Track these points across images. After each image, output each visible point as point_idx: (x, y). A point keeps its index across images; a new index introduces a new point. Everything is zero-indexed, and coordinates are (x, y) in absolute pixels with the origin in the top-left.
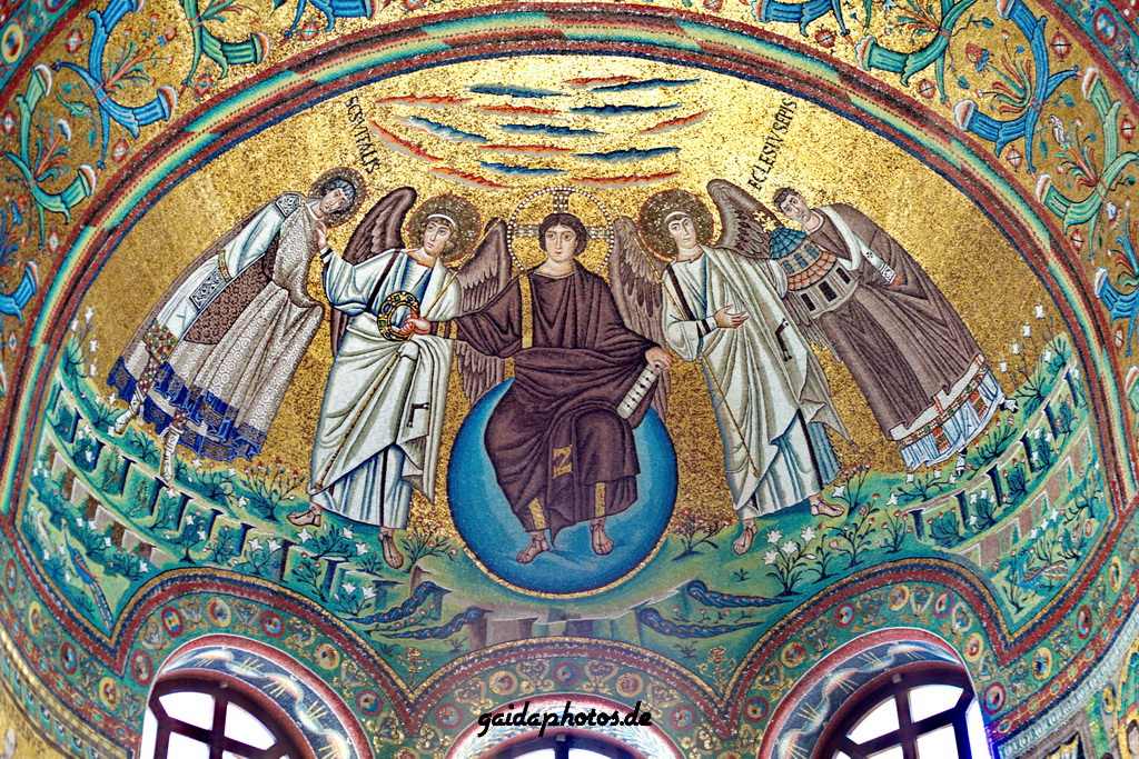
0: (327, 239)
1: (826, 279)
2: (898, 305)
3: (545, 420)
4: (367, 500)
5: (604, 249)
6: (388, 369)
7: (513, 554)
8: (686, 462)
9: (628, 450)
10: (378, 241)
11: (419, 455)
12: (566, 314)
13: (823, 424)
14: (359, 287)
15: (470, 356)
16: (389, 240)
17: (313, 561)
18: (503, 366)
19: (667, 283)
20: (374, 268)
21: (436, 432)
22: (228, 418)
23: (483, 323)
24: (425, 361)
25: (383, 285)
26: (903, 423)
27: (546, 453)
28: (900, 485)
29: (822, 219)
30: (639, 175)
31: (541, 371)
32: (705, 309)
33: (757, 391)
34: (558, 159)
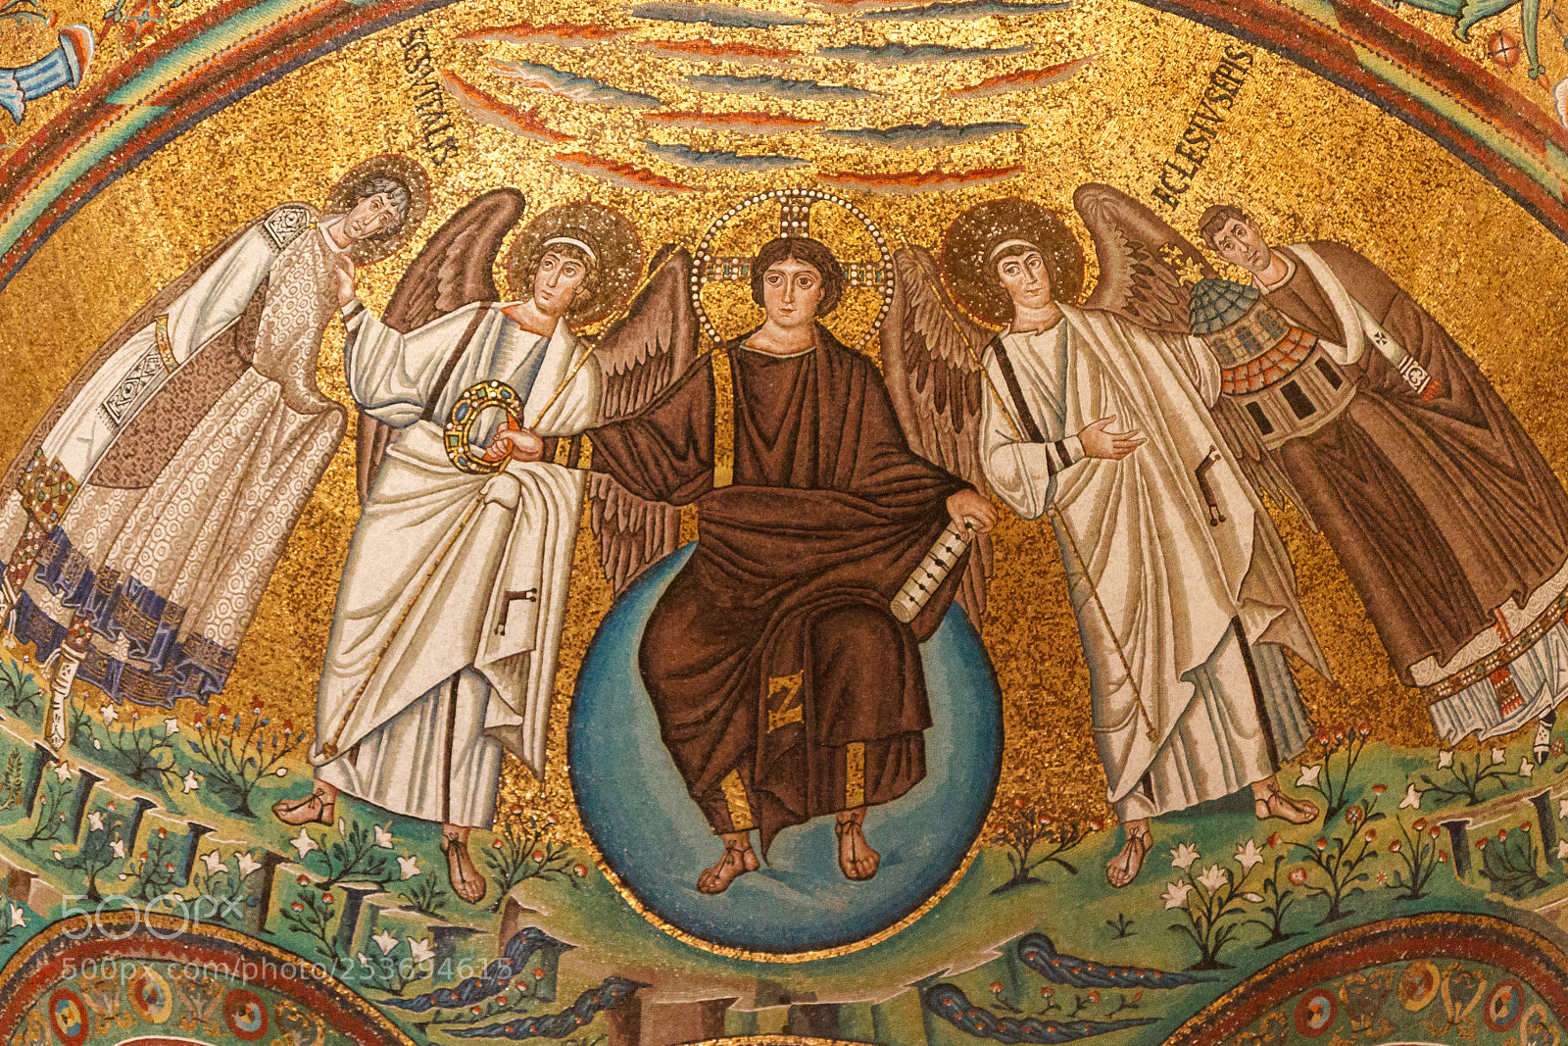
0: (355, 287)
1: (1295, 378)
2: (1430, 433)
3: (754, 623)
4: (419, 773)
5: (874, 305)
6: (462, 526)
7: (692, 877)
8: (1019, 708)
9: (910, 683)
10: (449, 288)
11: (517, 688)
12: (797, 425)
13: (1282, 648)
14: (411, 373)
15: (615, 501)
16: (469, 286)
17: (319, 892)
18: (677, 521)
19: (991, 371)
20: (443, 336)
21: (549, 644)
22: (166, 626)
23: (642, 439)
24: (531, 510)
25: (457, 369)
26: (1435, 655)
27: (755, 684)
28: (1426, 772)
29: (1291, 266)
30: (946, 170)
31: (750, 530)
32: (1062, 422)
33: (1157, 579)
34: (794, 140)
